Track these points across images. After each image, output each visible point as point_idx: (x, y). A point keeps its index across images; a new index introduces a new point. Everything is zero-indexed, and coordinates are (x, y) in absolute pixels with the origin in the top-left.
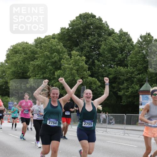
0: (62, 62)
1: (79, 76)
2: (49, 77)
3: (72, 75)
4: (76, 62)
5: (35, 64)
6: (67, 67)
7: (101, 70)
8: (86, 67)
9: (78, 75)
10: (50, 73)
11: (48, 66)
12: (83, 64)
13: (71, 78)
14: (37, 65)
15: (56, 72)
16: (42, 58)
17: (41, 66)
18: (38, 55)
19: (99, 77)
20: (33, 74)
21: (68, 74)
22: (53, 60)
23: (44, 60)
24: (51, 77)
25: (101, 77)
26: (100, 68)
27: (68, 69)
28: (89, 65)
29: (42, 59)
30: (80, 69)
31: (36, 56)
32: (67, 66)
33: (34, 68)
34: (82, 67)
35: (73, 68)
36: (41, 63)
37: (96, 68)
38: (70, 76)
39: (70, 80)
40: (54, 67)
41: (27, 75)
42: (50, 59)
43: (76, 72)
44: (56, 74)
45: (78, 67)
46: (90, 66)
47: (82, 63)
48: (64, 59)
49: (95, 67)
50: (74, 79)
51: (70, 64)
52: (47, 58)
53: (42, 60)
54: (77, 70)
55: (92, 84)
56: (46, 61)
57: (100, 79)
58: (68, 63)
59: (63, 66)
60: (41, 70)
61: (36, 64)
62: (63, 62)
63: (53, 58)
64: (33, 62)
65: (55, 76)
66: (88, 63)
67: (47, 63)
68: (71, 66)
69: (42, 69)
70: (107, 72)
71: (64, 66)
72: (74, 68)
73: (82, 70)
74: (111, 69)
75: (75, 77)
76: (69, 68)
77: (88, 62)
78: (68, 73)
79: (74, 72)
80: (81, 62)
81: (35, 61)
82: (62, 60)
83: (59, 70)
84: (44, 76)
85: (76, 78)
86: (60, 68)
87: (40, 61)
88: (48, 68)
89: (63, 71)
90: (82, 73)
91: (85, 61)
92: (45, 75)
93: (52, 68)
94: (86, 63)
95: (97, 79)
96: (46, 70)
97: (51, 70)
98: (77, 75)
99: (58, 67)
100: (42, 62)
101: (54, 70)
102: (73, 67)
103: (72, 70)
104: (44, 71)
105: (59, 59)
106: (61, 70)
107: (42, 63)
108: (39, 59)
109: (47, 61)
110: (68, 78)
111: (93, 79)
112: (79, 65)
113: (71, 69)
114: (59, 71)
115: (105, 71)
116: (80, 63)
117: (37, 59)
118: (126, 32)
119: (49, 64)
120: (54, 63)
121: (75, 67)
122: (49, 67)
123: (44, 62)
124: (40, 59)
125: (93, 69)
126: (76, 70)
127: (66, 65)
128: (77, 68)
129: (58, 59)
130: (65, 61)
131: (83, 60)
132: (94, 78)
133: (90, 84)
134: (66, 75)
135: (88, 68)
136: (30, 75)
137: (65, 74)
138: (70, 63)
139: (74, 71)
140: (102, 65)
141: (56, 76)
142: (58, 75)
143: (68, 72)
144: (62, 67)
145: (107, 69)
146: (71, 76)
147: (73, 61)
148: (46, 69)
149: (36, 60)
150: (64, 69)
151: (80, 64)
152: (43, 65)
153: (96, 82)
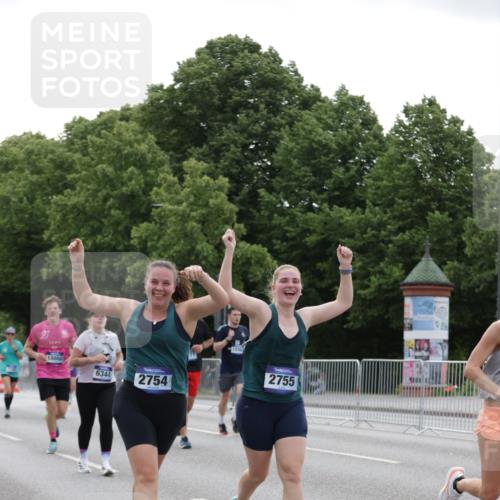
0: (153, 197)
1: (208, 241)
2: (114, 243)
3: (187, 236)
4: (199, 196)
5: (66, 205)
6: (170, 211)
7: (277, 220)
8: (231, 212)
9: (206, 235)
10: (115, 232)
11: (110, 208)
12: (220, 199)
13: (184, 245)
14: (74, 206)
15: (134, 228)
16: (89, 183)
17: (87, 209)
18: (77, 176)
19: (274, 241)
20: (62, 235)
21: (173, 235)
22: (124, 189)
23: (97, 191)
24: (119, 243)
25: (279, 242)
26: (276, 215)
27: (173, 219)
28: (241, 203)
29: (89, 187)
30: (210, 218)
31: (70, 177)
32: (170, 207)
33: (64, 215)
34: (219, 211)
35: (189, 215)
36: (87, 201)
37: (262, 213)
38: (179, 240)
39: (179, 252)
40: (128, 212)
41: (43, 239)
42: (113, 187)
43: (199, 226)
44: (135, 233)
45: (204, 211)
46: (243, 208)
47: (217, 197)
48: (159, 186)
49: (259, 211)
50: (194, 249)
51: (179, 203)
52: (106, 184)
53: (88, 190)
54: (203, 221)
55: (250, 264)
56: (100, 194)
57: (277, 247)
58: (172, 198)
59: (157, 207)
60: (86, 221)
61: (69, 203)
62: (157, 194)
63: (123, 184)
64: (60, 196)
65: (132, 242)
66: (237, 199)
67: (106, 199)
68: (181, 208)
69: (92, 218)
70: (297, 226)
71: (159, 210)
72: (194, 214)
73: (219, 220)
74: (311, 215)
75: (197, 243)
76: (176, 214)
77: (237, 195)
78: (174, 231)
79: (193, 227)
80: (214, 194)
81: (65, 192)
82: (155, 189)
83: (143, 222)
84: (98, 241)
85: (199, 247)
86: (146, 217)
87: (82, 194)
88: (109, 215)
89: (156, 223)
90: (217, 228)
91: (226, 190)
92: (99, 237)
93: (123, 216)
94: (231, 197)
95: (266, 249)
96: (102, 223)
97: (117, 223)
98: (201, 236)
99: (143, 211)
100: (91, 195)
101: (128, 221)
102: (188, 210)
103: (186, 222)
104: (95, 224)
105: (143, 185)
106: (150, 222)
107: (91, 199)
108: (78, 188)
109: (104, 192)
110: (174, 245)
111: (255, 247)
112: (207, 205)
113: (184, 218)
114: (144, 225)
115: (293, 221)
116: (211, 197)
117: (73, 188)
118: (360, 95)
119: (111, 202)
120: (129, 200)
121: (196, 210)
122: (112, 212)
123: (97, 197)
124: (82, 188)
125: (252, 218)
126: (198, 222)
127: (168, 206)
128: (203, 215)
129: (140, 185)
130: (162, 190)
131: (220, 188)
132: (258, 244)
133: (243, 264)
134: (166, 237)
135: (237, 213)
136: (53, 239)
137: (164, 235)
138: (178, 197)
139: (194, 224)
140: (282, 204)
141: (134, 242)
142: (140, 237)
143: (173, 227)
144: (155, 212)
145: (299, 214)
146: (182, 241)
147: (191, 192)
148: (103, 220)
149: (69, 190)
150: (161, 218)
151: (211, 201)
152: (91, 207)
153: (264, 258)
